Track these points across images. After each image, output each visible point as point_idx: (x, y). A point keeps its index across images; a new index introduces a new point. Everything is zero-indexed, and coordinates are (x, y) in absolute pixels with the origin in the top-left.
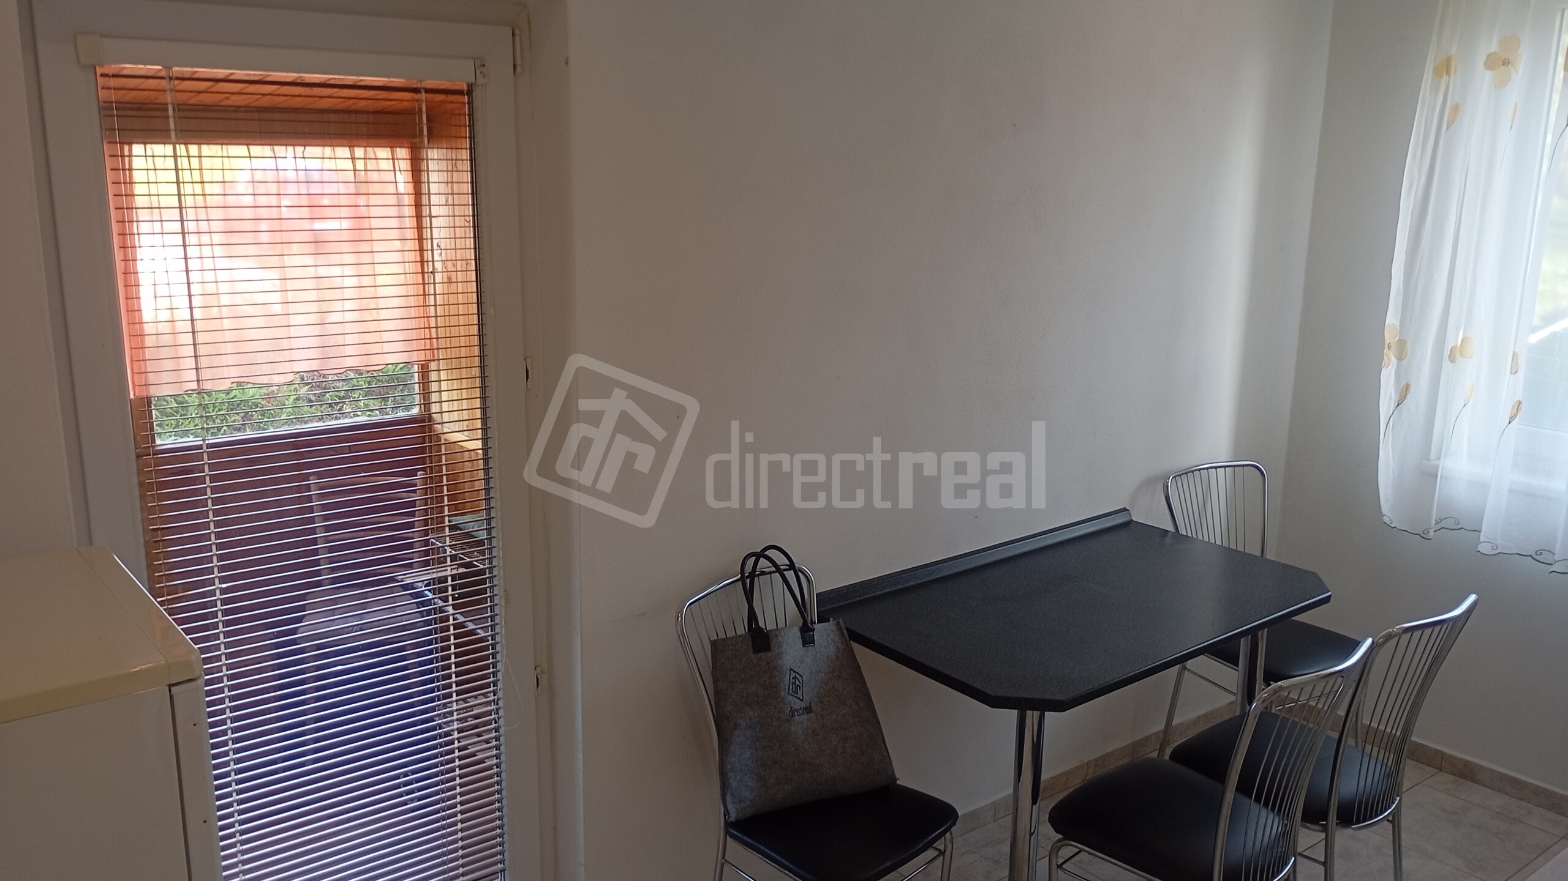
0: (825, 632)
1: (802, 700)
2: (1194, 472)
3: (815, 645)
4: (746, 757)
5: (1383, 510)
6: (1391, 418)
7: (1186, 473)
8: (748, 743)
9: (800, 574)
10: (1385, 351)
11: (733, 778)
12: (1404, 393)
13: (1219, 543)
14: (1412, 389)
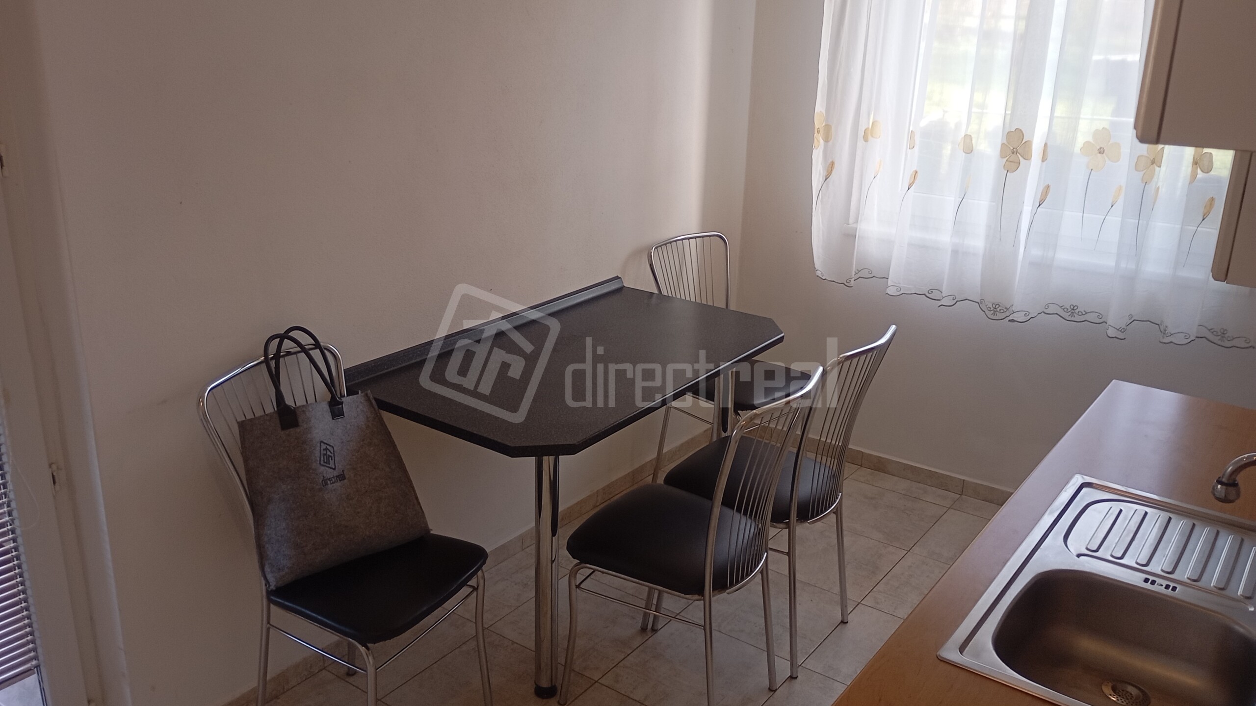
0: (353, 405)
1: (334, 469)
2: (672, 243)
3: (344, 416)
4: (282, 528)
5: (816, 267)
6: (821, 192)
7: (666, 244)
8: (283, 514)
9: (326, 352)
10: (815, 135)
11: (270, 548)
12: (830, 169)
13: (693, 300)
14: (836, 165)
